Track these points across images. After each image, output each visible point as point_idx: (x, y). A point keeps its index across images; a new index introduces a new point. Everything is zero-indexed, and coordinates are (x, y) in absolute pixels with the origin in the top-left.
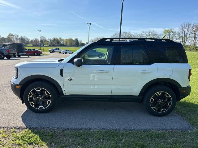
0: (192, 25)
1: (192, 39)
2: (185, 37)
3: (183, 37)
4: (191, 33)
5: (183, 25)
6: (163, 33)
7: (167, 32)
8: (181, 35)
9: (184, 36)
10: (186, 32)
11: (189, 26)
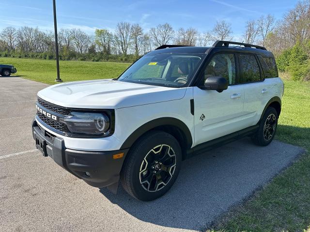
0: (131, 27)
1: (134, 46)
2: (124, 43)
3: (122, 43)
4: (131, 38)
5: (120, 24)
6: (95, 35)
7: (100, 33)
8: (119, 39)
9: (123, 41)
10: (125, 35)
11: (127, 27)
